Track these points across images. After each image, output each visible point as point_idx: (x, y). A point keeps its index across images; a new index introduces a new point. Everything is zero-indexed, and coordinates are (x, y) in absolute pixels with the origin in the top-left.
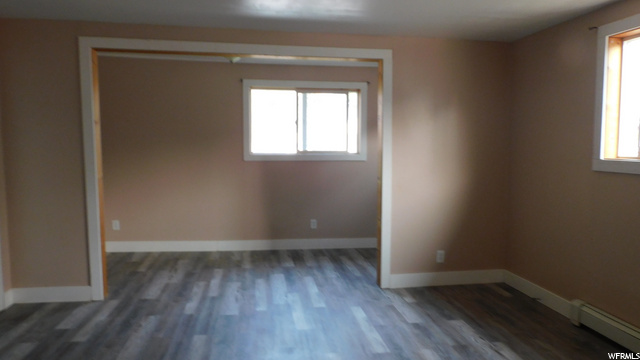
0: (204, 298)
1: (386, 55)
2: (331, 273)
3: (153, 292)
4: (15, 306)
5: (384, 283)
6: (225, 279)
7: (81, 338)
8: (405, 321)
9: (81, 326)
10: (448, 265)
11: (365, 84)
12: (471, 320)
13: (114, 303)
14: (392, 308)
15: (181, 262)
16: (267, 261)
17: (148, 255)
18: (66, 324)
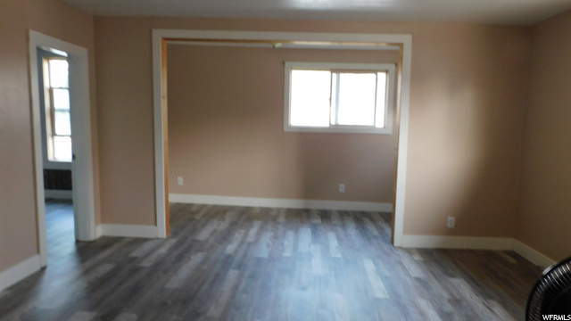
0: (242, 243)
1: (407, 40)
2: (352, 230)
3: (203, 235)
4: (103, 238)
5: (397, 243)
6: (262, 229)
7: (146, 264)
8: (410, 276)
9: (147, 255)
10: (456, 231)
11: (394, 66)
12: (472, 280)
13: (173, 241)
14: (401, 263)
15: (228, 214)
16: (299, 217)
17: (203, 206)
18: (136, 253)
